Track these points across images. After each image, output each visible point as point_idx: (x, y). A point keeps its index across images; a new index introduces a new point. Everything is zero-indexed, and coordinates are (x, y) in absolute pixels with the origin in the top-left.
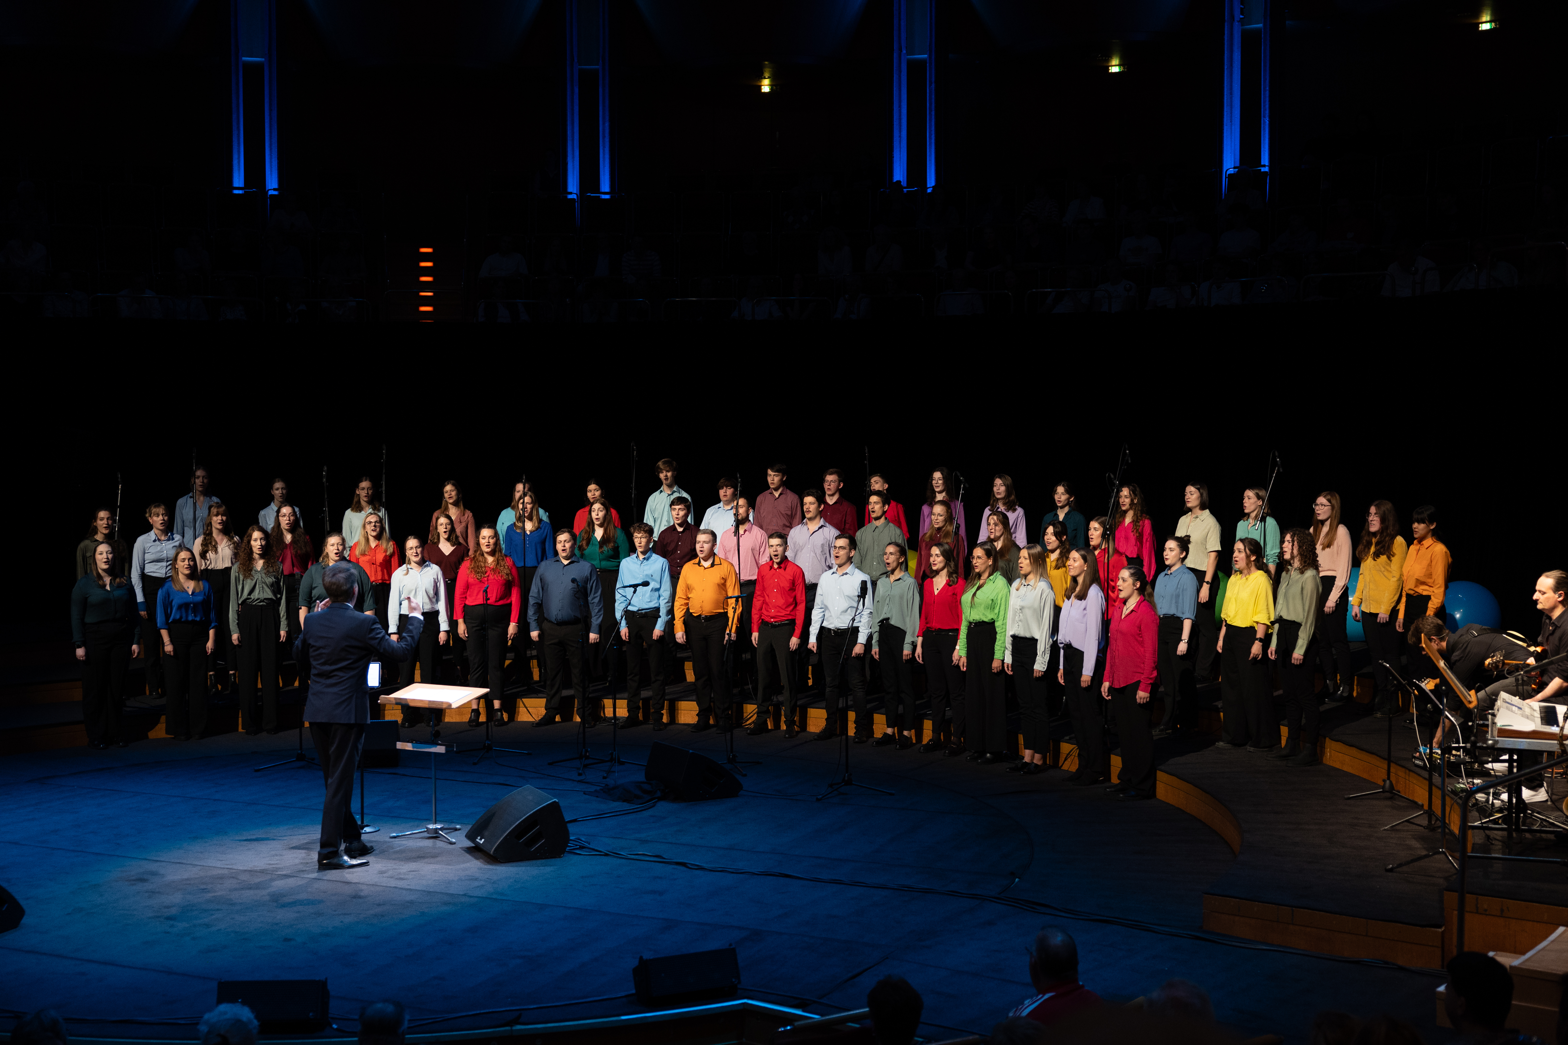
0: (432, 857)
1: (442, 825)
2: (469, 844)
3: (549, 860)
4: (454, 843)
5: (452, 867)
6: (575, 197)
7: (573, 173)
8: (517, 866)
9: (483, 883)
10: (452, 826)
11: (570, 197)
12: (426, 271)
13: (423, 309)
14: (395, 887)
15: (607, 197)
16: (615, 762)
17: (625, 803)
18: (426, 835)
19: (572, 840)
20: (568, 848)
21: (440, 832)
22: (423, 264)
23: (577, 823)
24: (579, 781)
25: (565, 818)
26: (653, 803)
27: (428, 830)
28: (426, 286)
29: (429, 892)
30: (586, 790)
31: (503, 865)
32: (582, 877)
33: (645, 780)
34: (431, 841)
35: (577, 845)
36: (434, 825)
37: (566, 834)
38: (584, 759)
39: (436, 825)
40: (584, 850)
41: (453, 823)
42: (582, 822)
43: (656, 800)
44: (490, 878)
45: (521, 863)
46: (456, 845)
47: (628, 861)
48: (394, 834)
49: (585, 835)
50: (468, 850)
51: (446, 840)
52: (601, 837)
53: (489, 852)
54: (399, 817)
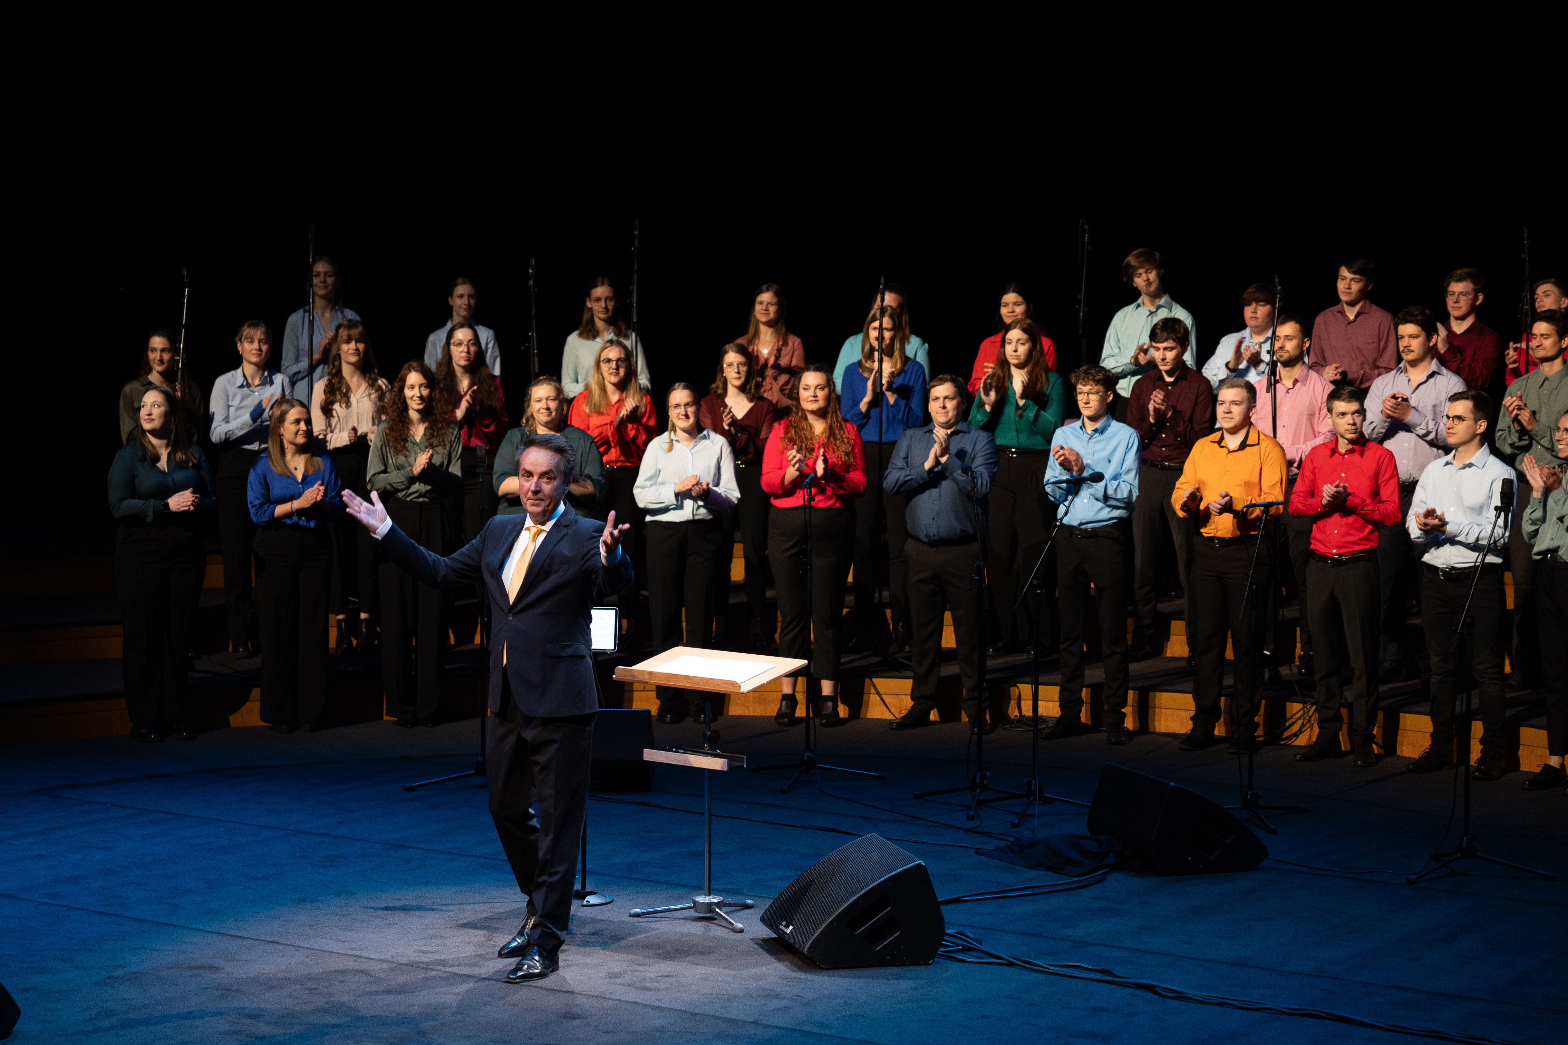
0: (702, 953)
1: (722, 898)
2: (766, 933)
3: (907, 968)
4: (741, 931)
5: (735, 973)
8: (849, 977)
9: (788, 1004)
10: (738, 900)
14: (636, 1003)
16: (1035, 799)
17: (1049, 873)
18: (692, 913)
19: (948, 935)
20: (941, 949)
21: (717, 910)
23: (959, 905)
24: (968, 830)
25: (938, 894)
26: (1101, 874)
27: (696, 906)
29: (693, 1014)
30: (981, 846)
31: (823, 972)
32: (965, 1001)
34: (701, 924)
35: (957, 944)
36: (707, 898)
37: (939, 922)
38: (978, 790)
39: (711, 897)
40: (970, 953)
41: (742, 894)
42: (969, 903)
43: (1107, 869)
44: (802, 995)
45: (857, 972)
46: (743, 934)
47: (1052, 977)
48: (636, 910)
49: (972, 926)
50: (765, 944)
51: (727, 925)
52: (1002, 931)
53: (801, 949)
54: (648, 880)
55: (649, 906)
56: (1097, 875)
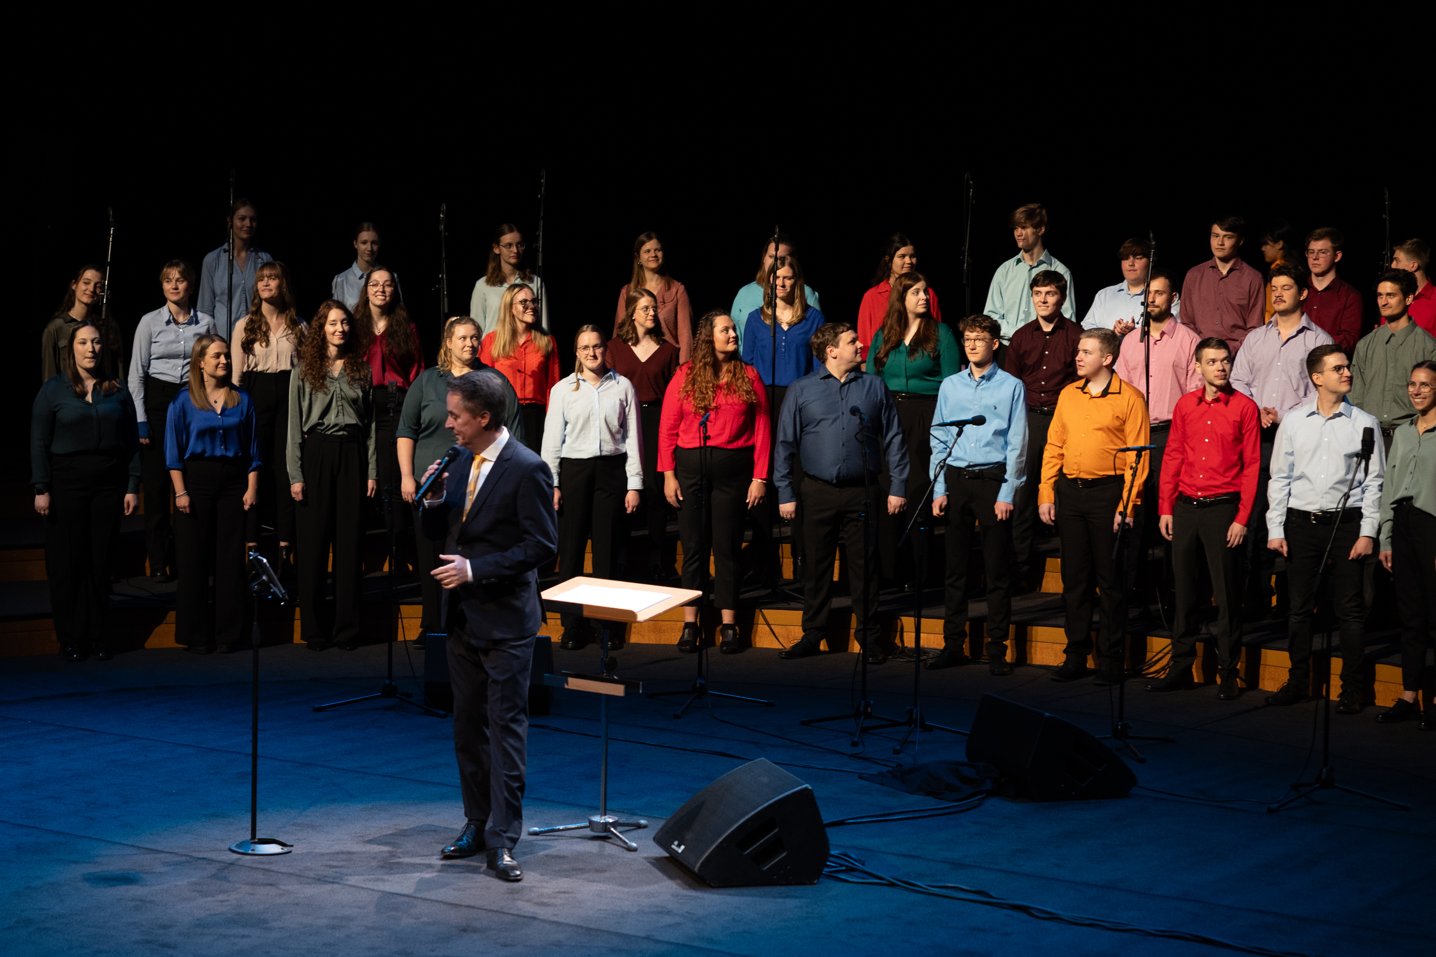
0: (597, 871)
1: (616, 818)
2: (660, 852)
3: (792, 888)
4: (635, 850)
5: (629, 889)
8: (737, 895)
9: (679, 920)
10: (633, 820)
16: (916, 727)
17: (929, 798)
18: (588, 832)
19: (833, 856)
20: (826, 870)
21: (612, 829)
23: (844, 827)
24: (852, 756)
25: (823, 818)
26: (978, 800)
27: (592, 825)
29: (588, 929)
30: (864, 771)
31: (713, 890)
32: (848, 920)
33: (966, 760)
34: (597, 843)
35: (841, 865)
36: (603, 817)
37: (824, 844)
38: (862, 718)
39: (606, 817)
40: (852, 873)
41: (636, 814)
42: (852, 826)
43: (984, 795)
44: (692, 912)
45: (745, 891)
46: (637, 853)
47: (932, 897)
48: (536, 829)
49: (856, 848)
50: (658, 863)
51: (622, 844)
52: (884, 853)
53: (692, 868)
54: (546, 800)
55: (547, 825)
56: (975, 801)
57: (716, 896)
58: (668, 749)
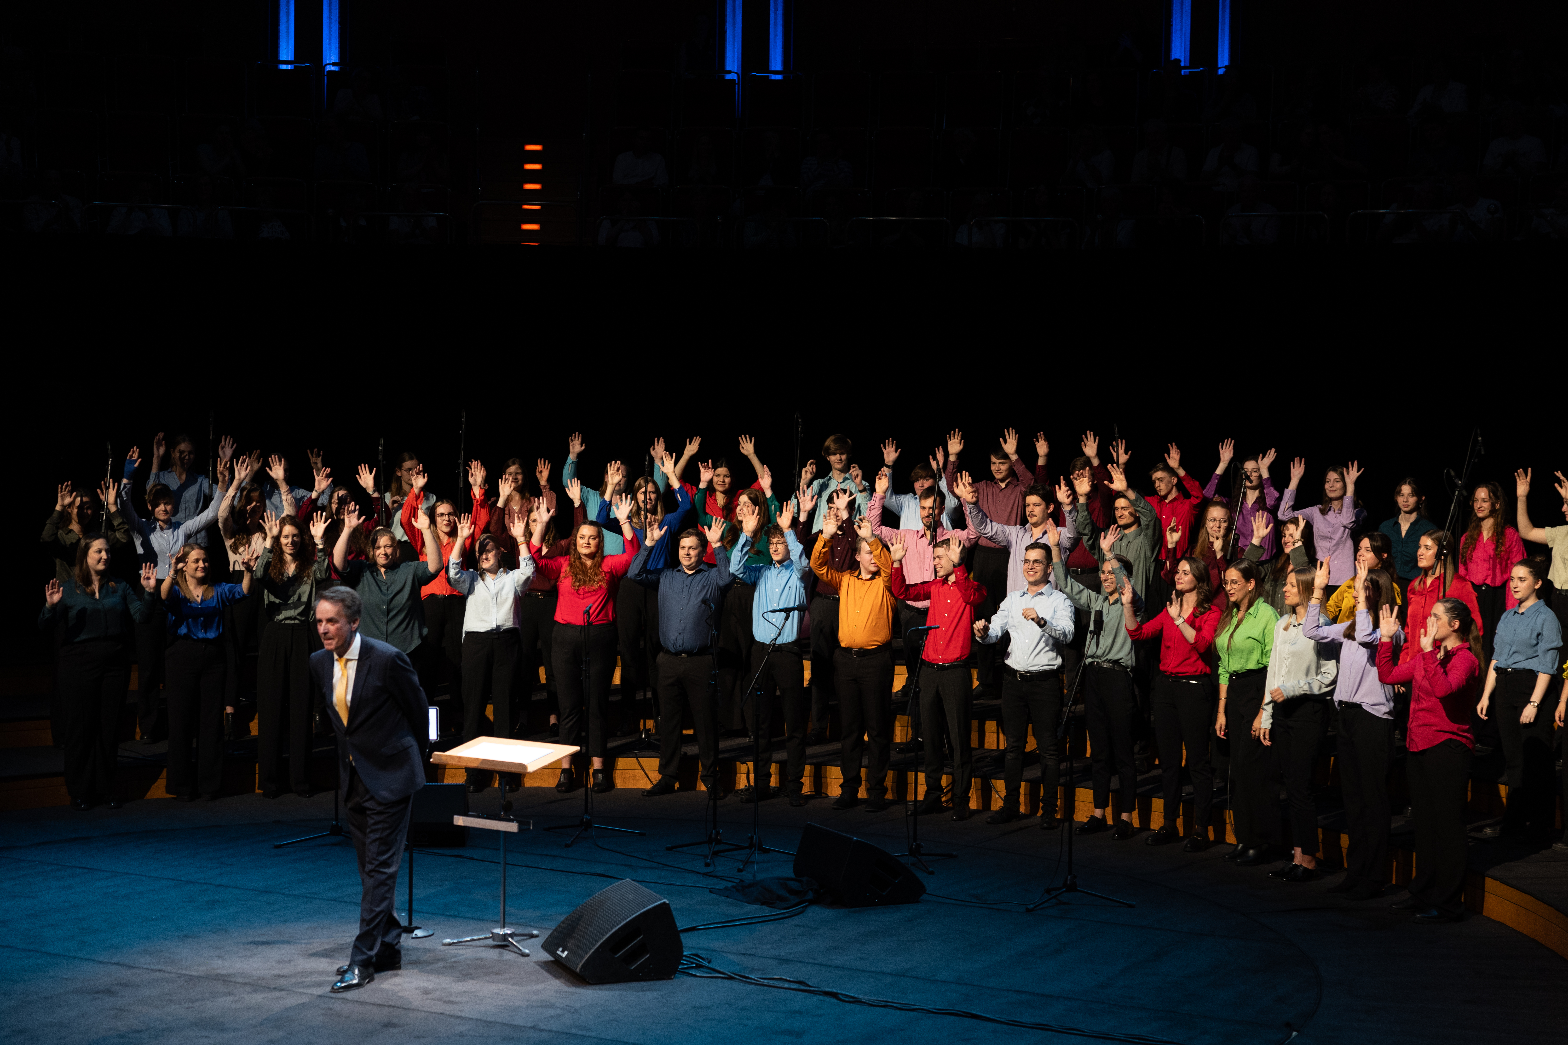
0: (496, 973)
1: (513, 930)
2: (546, 957)
3: (652, 983)
4: (528, 955)
5: (521, 988)
6: (735, 77)
7: (734, 45)
8: (606, 990)
9: (558, 1012)
10: (527, 931)
11: (728, 77)
12: (533, 176)
13: (527, 227)
14: (442, 1014)
15: (779, 77)
16: (755, 850)
17: (764, 907)
18: (491, 942)
19: (686, 956)
20: (681, 967)
21: (510, 939)
22: (529, 167)
23: (695, 932)
24: (704, 874)
25: (678, 925)
26: (802, 907)
27: (494, 936)
28: (532, 196)
29: (486, 1022)
30: (714, 887)
31: (590, 987)
32: (695, 1008)
33: (793, 876)
34: (497, 950)
35: (692, 963)
36: (503, 930)
37: (679, 947)
38: (714, 843)
39: (505, 929)
40: (701, 969)
41: (530, 926)
42: (702, 931)
43: (807, 903)
44: (571, 1005)
45: (615, 986)
46: (529, 958)
47: (762, 987)
48: (448, 941)
49: (704, 949)
50: (545, 965)
51: (517, 951)
52: (726, 952)
53: (574, 969)
54: (457, 916)
55: (458, 937)
56: (800, 908)
57: (591, 991)
58: (559, 873)
